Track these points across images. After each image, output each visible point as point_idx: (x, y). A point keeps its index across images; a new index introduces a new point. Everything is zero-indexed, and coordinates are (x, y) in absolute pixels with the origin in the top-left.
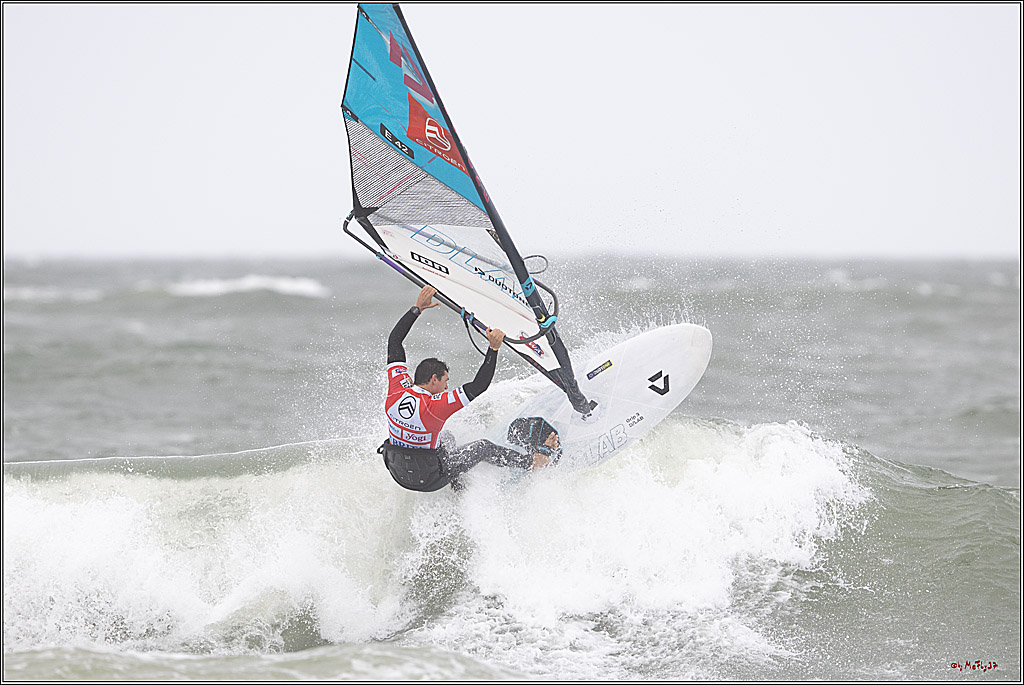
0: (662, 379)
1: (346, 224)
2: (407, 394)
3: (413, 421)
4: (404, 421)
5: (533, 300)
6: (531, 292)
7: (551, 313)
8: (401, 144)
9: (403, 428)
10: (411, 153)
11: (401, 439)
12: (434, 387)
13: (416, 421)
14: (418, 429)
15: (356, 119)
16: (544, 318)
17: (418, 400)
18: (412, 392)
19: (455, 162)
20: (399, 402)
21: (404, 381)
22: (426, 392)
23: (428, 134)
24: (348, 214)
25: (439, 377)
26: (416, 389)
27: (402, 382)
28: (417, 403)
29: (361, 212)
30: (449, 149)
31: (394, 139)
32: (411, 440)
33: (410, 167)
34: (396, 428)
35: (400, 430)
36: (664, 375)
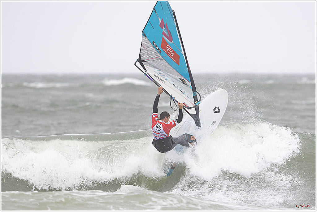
0: (217, 108)
1: (135, 63)
2: (158, 123)
3: (161, 131)
4: (158, 131)
5: (195, 97)
6: (195, 95)
7: (199, 100)
8: (158, 48)
9: (158, 134)
10: (160, 52)
11: (158, 137)
12: (166, 120)
13: (162, 131)
14: (163, 133)
15: (146, 37)
16: (197, 102)
17: (161, 124)
18: (159, 122)
19: (173, 59)
20: (156, 125)
21: (156, 118)
22: (163, 122)
23: (167, 49)
24: (136, 60)
25: (167, 117)
26: (160, 121)
27: (156, 119)
28: (161, 126)
29: (140, 60)
30: (173, 55)
31: (156, 46)
32: (162, 136)
33: (159, 55)
34: (156, 134)
35: (157, 134)
36: (217, 107)
